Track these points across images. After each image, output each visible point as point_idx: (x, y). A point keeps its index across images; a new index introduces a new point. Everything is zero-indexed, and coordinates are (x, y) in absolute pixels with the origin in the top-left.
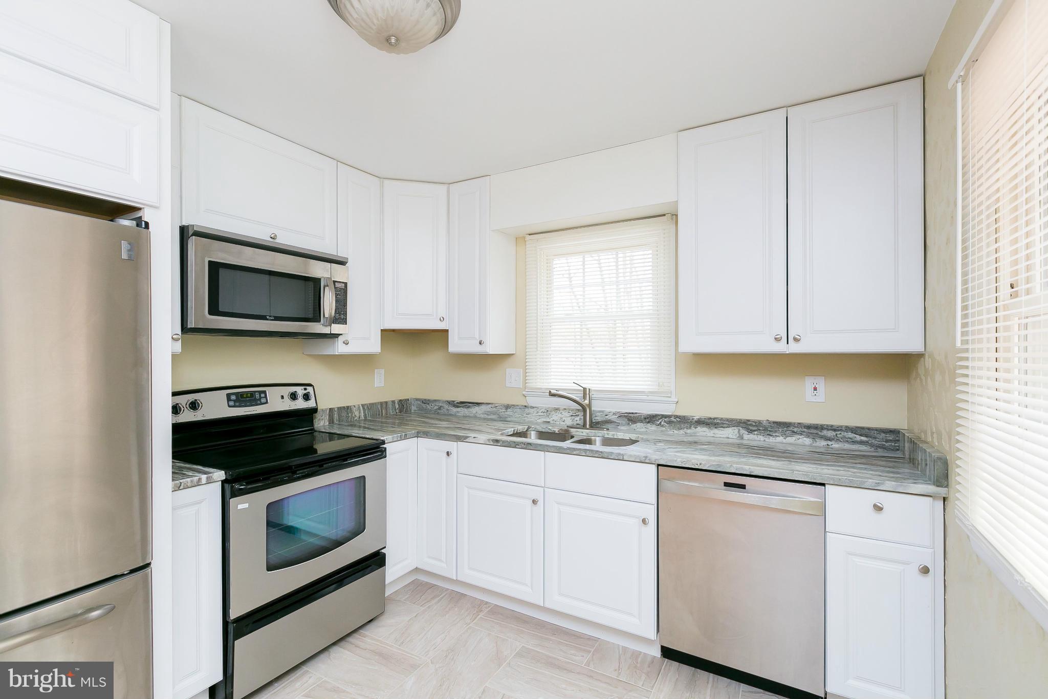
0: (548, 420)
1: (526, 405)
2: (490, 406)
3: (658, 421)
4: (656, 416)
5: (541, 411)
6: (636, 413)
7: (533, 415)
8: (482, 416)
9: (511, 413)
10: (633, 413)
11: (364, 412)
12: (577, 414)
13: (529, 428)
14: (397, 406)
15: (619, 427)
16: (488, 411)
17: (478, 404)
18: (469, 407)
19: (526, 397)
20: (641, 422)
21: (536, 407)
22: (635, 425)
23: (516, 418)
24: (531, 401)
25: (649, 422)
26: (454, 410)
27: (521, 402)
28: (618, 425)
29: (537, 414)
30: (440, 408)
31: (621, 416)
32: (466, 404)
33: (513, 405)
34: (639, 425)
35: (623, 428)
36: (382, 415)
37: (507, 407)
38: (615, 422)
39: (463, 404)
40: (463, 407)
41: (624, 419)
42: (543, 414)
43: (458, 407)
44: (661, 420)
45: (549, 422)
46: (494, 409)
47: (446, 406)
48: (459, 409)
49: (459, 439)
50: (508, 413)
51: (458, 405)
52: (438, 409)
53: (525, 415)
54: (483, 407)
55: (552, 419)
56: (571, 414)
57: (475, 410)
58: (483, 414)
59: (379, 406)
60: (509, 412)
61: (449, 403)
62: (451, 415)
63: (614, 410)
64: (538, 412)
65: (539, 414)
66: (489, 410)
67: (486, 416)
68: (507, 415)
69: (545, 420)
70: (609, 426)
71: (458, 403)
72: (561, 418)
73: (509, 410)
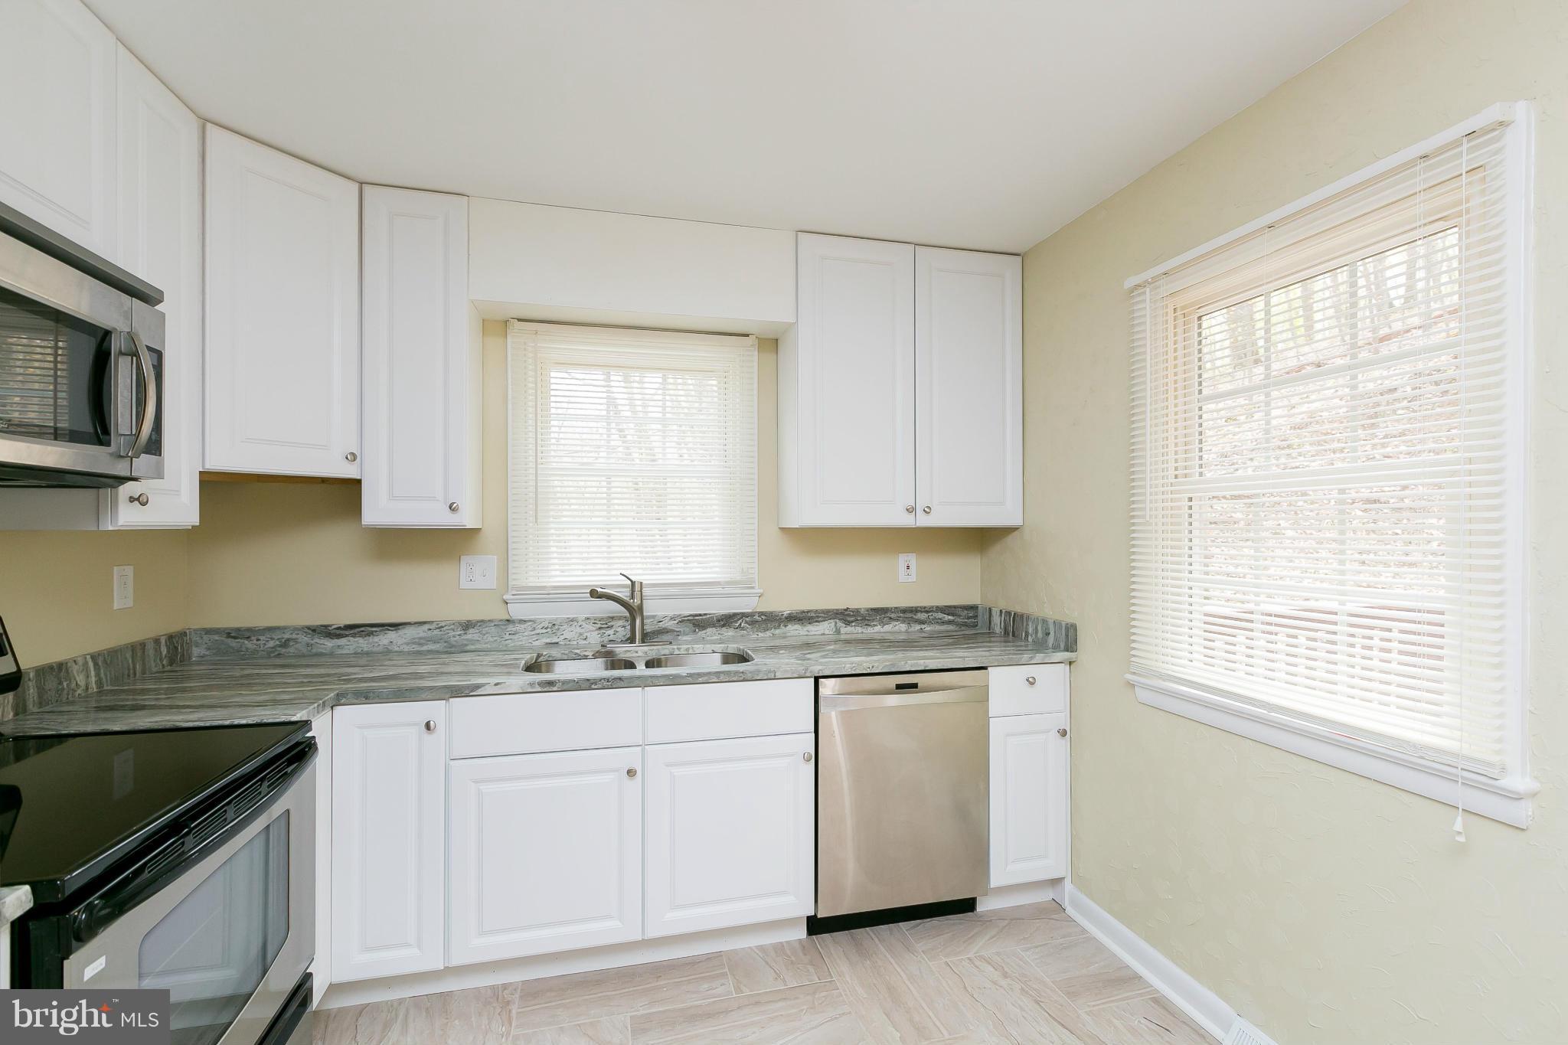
0: (555, 640)
1: (509, 618)
2: (426, 627)
3: (736, 622)
4: (735, 615)
5: (542, 625)
6: (705, 614)
7: (526, 634)
8: (406, 648)
9: (476, 637)
10: (700, 615)
11: (98, 675)
12: (609, 624)
13: (539, 656)
14: (164, 650)
15: (680, 637)
16: (420, 638)
17: (395, 626)
18: (370, 634)
19: (507, 603)
20: (714, 626)
21: (530, 621)
22: (705, 631)
23: (486, 643)
24: (516, 611)
25: (723, 626)
26: (329, 644)
27: (500, 614)
28: (678, 634)
29: (533, 633)
30: (285, 644)
31: (683, 620)
32: (362, 629)
33: (482, 621)
34: (710, 630)
35: (685, 638)
36: (135, 674)
37: (467, 626)
38: (674, 631)
39: (354, 630)
40: (354, 635)
41: (688, 624)
42: (544, 631)
43: (339, 636)
44: (741, 621)
45: (557, 643)
46: (436, 632)
47: (304, 639)
48: (343, 641)
49: (457, 692)
50: (469, 636)
51: (338, 632)
52: (280, 646)
53: (507, 637)
54: (409, 633)
55: (562, 637)
56: (599, 626)
57: (385, 639)
58: (407, 644)
59: (129, 655)
60: (472, 634)
61: (314, 631)
62: (321, 655)
63: (671, 614)
64: (534, 629)
65: (537, 631)
66: (422, 635)
67: (417, 648)
68: (467, 640)
69: (548, 641)
70: (665, 637)
71: (339, 628)
72: (581, 634)
73: (471, 631)
